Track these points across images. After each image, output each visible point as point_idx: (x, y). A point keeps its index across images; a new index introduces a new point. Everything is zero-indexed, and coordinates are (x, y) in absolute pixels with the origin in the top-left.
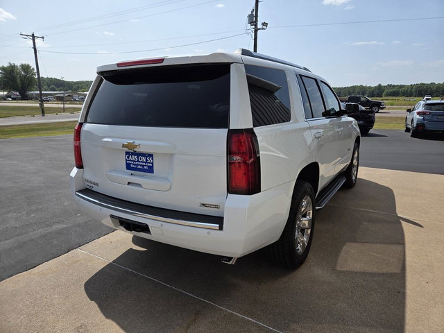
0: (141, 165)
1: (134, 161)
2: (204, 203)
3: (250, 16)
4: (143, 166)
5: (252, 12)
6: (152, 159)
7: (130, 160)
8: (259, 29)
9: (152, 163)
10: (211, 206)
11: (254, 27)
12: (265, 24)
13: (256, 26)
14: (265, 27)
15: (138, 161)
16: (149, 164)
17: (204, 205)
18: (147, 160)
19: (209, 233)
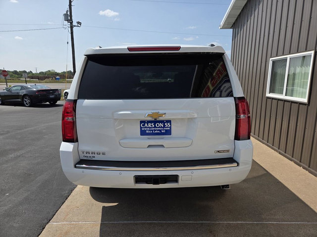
0: (158, 130)
1: (150, 128)
2: (218, 150)
3: (66, 15)
4: (160, 131)
5: (67, 12)
6: (171, 124)
7: (146, 127)
8: (75, 26)
9: (170, 127)
10: (224, 151)
11: (69, 23)
12: (79, 23)
13: (71, 23)
14: (79, 25)
15: (155, 127)
16: (166, 129)
17: (218, 151)
18: (164, 125)
19: (230, 170)
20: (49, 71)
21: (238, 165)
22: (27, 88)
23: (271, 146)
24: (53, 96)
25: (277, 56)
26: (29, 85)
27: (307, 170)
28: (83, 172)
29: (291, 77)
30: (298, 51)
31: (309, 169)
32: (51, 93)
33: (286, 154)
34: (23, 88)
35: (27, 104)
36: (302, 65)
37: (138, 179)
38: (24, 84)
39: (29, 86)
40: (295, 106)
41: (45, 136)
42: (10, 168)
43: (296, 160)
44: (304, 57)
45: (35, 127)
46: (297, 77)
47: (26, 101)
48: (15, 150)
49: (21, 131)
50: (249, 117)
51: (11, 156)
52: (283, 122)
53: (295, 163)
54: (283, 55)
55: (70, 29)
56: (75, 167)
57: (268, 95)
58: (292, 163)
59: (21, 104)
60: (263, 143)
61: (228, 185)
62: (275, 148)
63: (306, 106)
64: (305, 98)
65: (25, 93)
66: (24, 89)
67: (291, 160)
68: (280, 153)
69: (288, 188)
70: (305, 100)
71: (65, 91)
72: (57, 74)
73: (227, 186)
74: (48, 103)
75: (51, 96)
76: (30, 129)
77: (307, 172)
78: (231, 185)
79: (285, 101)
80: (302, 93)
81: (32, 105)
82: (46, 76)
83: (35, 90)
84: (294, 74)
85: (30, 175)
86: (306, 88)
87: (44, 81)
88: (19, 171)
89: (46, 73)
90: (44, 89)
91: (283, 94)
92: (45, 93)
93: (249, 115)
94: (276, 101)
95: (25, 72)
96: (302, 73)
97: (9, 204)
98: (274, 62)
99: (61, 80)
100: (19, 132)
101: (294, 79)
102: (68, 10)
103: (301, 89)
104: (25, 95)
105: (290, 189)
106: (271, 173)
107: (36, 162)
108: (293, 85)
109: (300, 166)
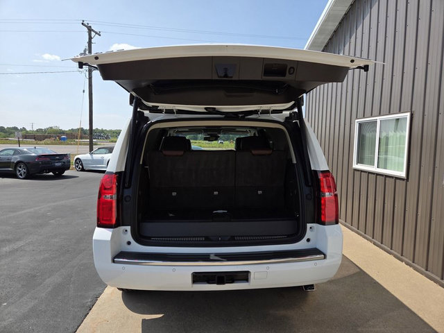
19: (316, 264)
20: (51, 128)
21: (325, 258)
22: (22, 152)
23: (363, 234)
24: (59, 164)
25: (364, 117)
26: (24, 148)
27: (410, 266)
28: (124, 268)
29: (383, 142)
30: (389, 112)
31: (414, 264)
32: (58, 159)
33: (383, 245)
34: (16, 152)
35: (21, 175)
36: (396, 129)
37: (198, 278)
38: (16, 147)
39: (25, 150)
40: (390, 182)
41: (51, 221)
42: (6, 267)
43: (396, 253)
44: (398, 120)
45: (36, 208)
46: (390, 141)
47: (20, 171)
48: (9, 241)
49: (15, 214)
50: (336, 196)
51: (4, 249)
52: (377, 201)
53: (396, 257)
54: (372, 116)
55: (87, 73)
56: (114, 262)
57: (356, 166)
58: (391, 257)
59: (13, 175)
60: (353, 230)
61: (312, 285)
62: (368, 237)
63: (405, 182)
64: (402, 171)
65: (19, 160)
66: (19, 153)
67: (390, 253)
68: (375, 244)
69: (388, 291)
70: (403, 174)
71: (76, 157)
72: (63, 132)
73: (311, 287)
74: (51, 174)
75: (56, 164)
76: (28, 210)
77: (411, 269)
78: (316, 285)
79: (377, 174)
80: (399, 163)
81: (29, 176)
82: (46, 134)
83: (33, 155)
84: (387, 138)
85: (35, 276)
86: (403, 157)
87: (43, 142)
88: (19, 272)
89: (45, 131)
90: (47, 153)
91: (374, 165)
92: (48, 159)
93: (336, 193)
94: (366, 174)
95: (15, 129)
96: (396, 138)
97: (9, 318)
98: (360, 125)
99: (68, 141)
100: (12, 215)
101: (387, 144)
102: (87, 48)
103: (397, 158)
104: (19, 163)
105: (390, 291)
106: (365, 271)
107: (42, 257)
108: (386, 152)
109: (402, 261)
